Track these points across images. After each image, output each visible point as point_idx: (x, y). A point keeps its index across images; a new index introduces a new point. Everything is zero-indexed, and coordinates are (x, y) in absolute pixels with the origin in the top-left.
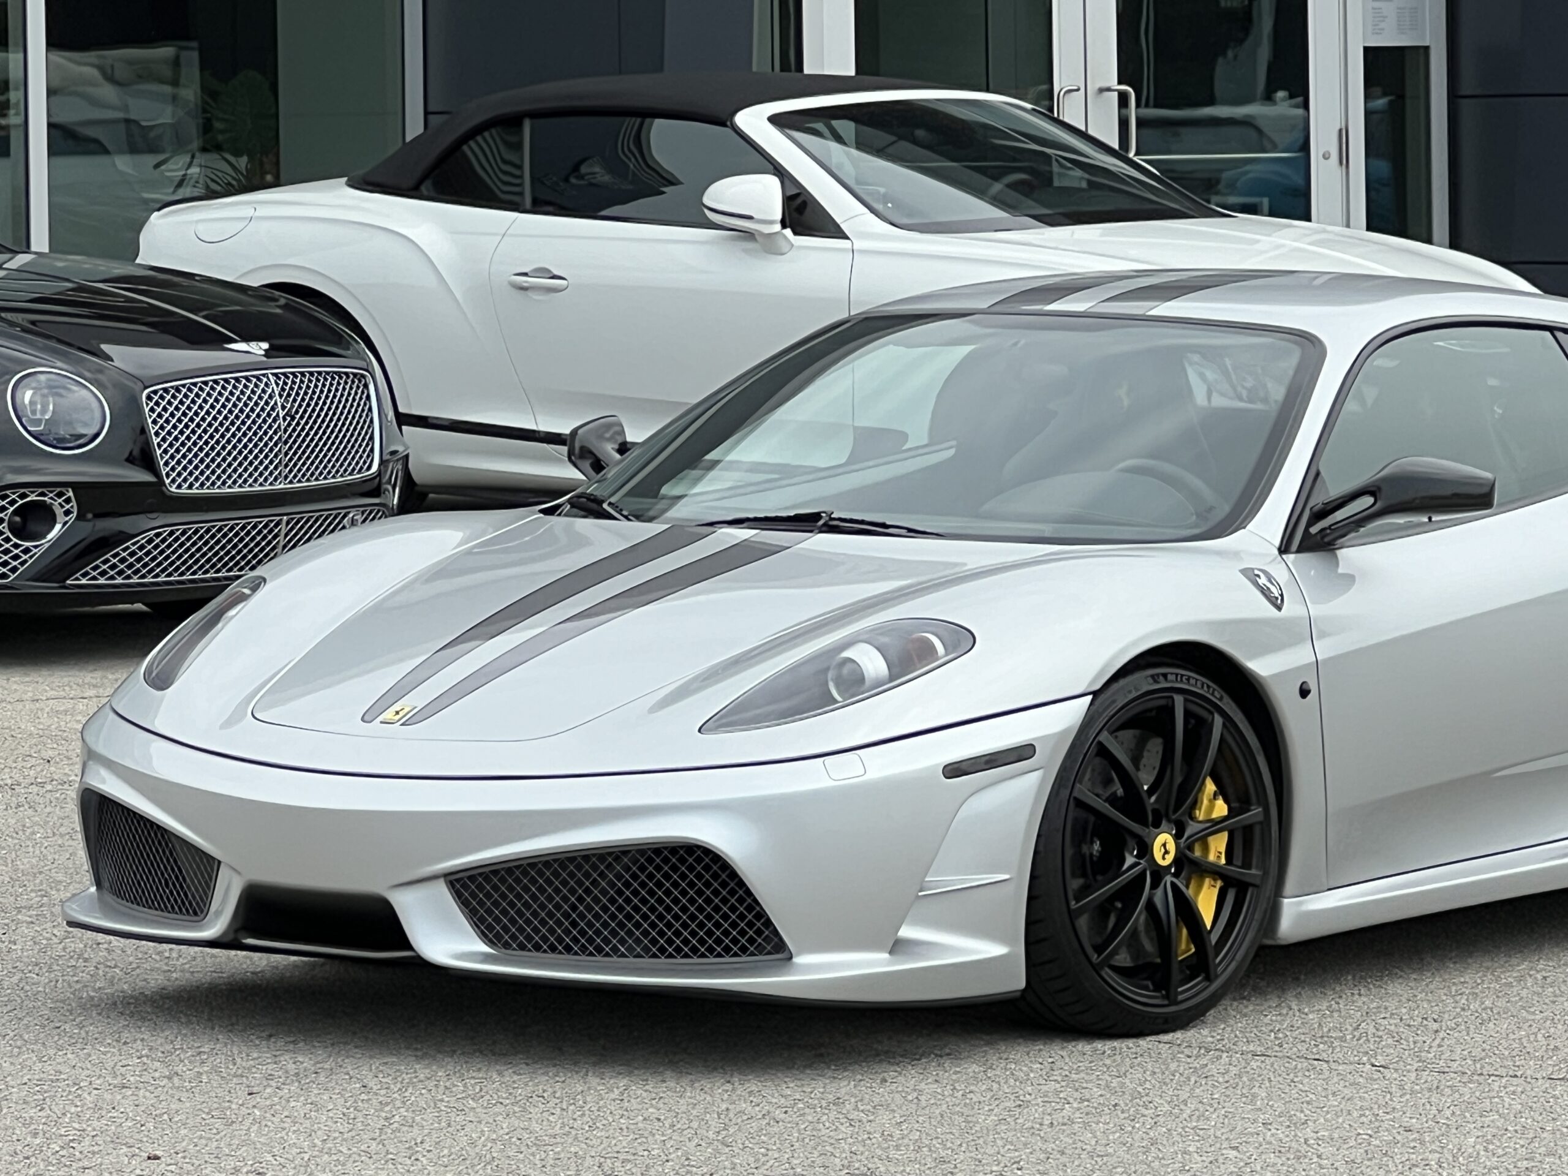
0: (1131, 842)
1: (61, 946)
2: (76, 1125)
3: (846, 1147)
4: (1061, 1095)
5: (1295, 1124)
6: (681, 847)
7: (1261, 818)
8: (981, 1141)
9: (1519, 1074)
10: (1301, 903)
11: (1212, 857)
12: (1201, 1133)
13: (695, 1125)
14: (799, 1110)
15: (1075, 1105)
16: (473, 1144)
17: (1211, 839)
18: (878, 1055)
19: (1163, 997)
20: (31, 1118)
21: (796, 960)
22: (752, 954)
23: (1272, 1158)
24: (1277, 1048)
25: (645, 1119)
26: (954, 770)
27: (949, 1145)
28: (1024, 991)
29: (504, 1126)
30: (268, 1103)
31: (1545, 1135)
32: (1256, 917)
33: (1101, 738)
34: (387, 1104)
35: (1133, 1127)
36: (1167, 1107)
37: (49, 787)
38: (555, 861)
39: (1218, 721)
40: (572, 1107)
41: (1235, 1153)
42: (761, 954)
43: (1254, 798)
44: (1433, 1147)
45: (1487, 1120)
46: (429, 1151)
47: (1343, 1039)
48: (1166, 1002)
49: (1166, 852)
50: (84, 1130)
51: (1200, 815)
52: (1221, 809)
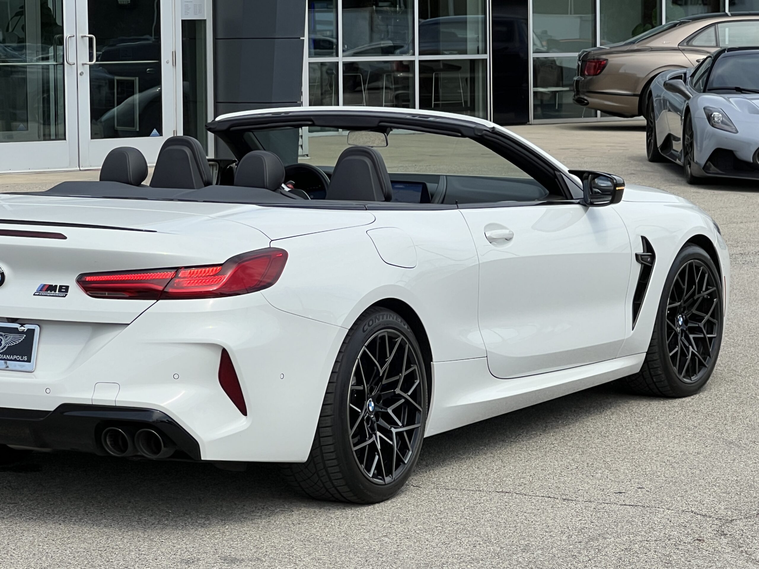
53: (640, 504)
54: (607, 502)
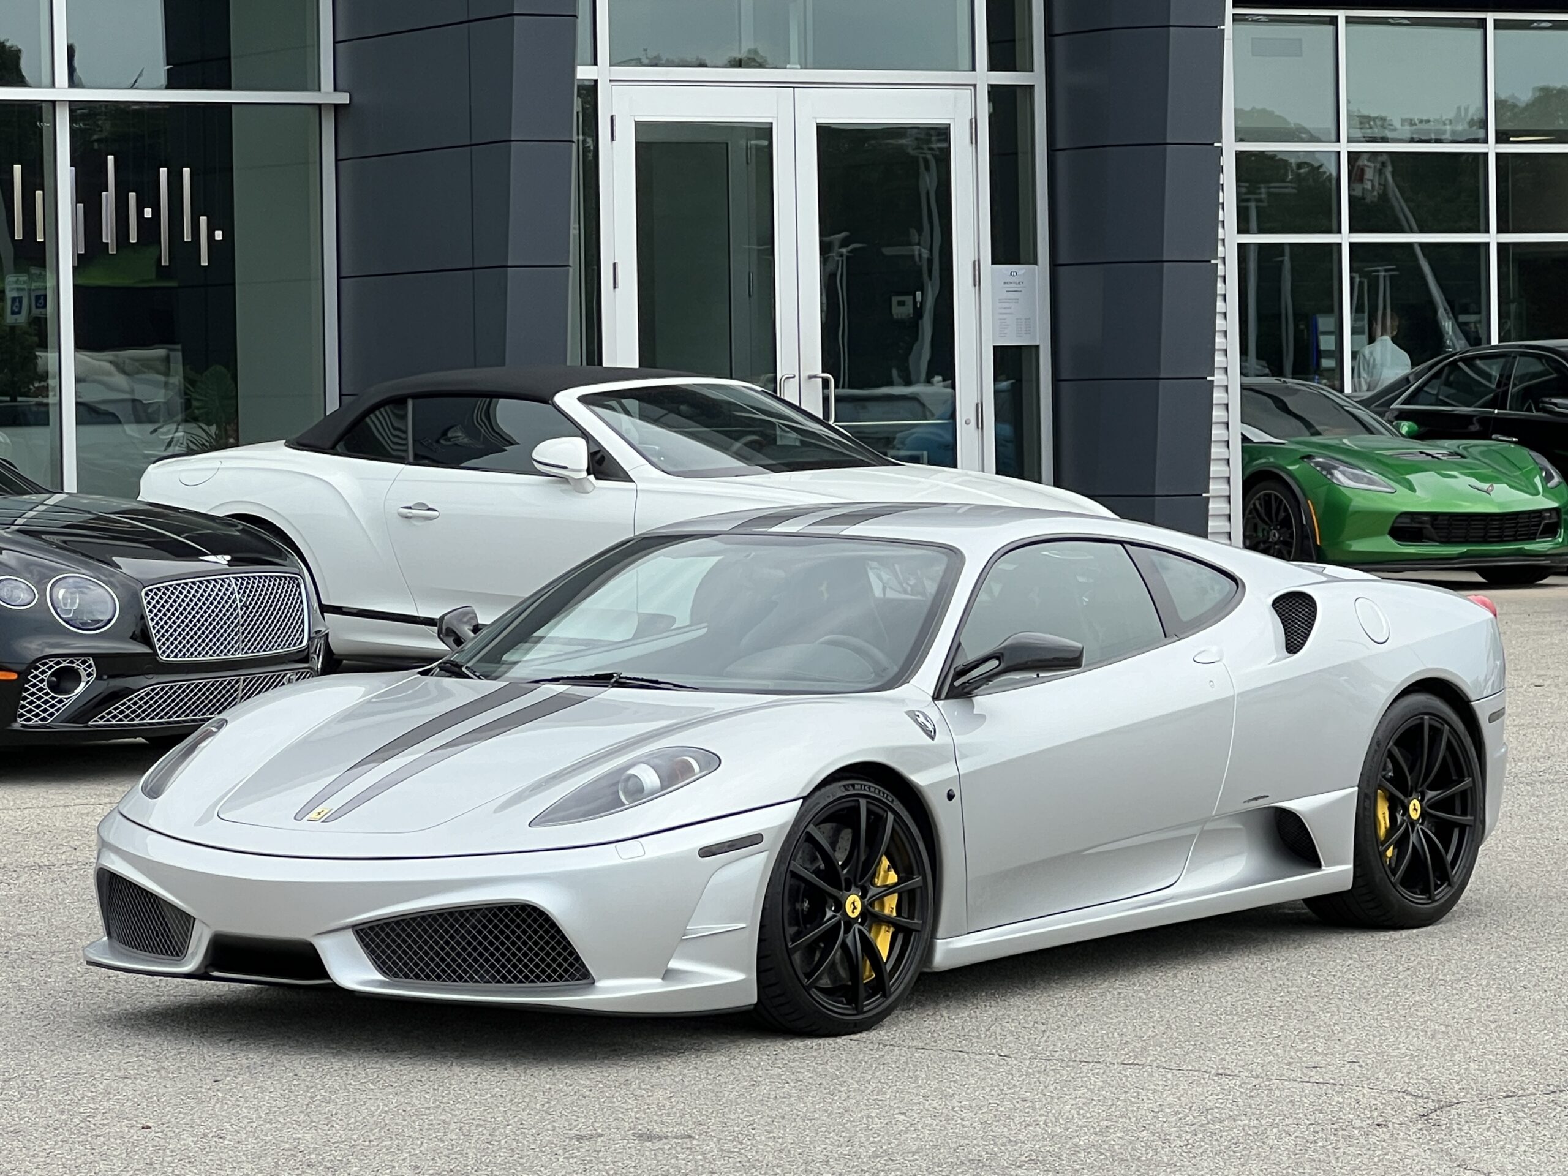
0: (830, 901)
1: (82, 979)
2: (92, 1106)
3: (633, 1114)
4: (783, 1077)
5: (944, 1096)
6: (517, 906)
7: (920, 884)
8: (726, 1110)
9: (1101, 1060)
10: (948, 943)
11: (887, 911)
12: (880, 1103)
13: (527, 1100)
14: (600, 1088)
15: (792, 1084)
16: (372, 1115)
17: (886, 899)
18: (654, 1050)
19: (853, 1009)
20: (60, 1101)
21: (597, 984)
22: (567, 980)
23: (929, 1121)
24: (933, 1044)
25: (492, 1096)
26: (707, 852)
27: (704, 1112)
28: (755, 1005)
29: (394, 1101)
30: (228, 1087)
31: (1119, 1103)
32: (918, 953)
33: (808, 829)
34: (312, 1087)
35: (833, 1100)
36: (856, 1086)
37: (75, 867)
38: (430, 916)
39: (890, 817)
40: (441, 1088)
41: (903, 1117)
42: (572, 979)
43: (916, 871)
44: (1042, 1112)
45: (1079, 1093)
46: (341, 1120)
47: (979, 1037)
48: (855, 1012)
49: (855, 908)
50: (97, 1109)
51: (878, 882)
52: (893, 878)
53: (1332, 1081)
54: (1283, 1078)
